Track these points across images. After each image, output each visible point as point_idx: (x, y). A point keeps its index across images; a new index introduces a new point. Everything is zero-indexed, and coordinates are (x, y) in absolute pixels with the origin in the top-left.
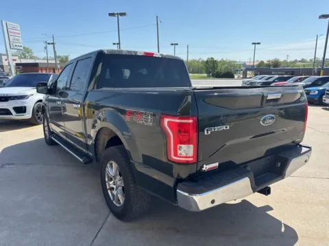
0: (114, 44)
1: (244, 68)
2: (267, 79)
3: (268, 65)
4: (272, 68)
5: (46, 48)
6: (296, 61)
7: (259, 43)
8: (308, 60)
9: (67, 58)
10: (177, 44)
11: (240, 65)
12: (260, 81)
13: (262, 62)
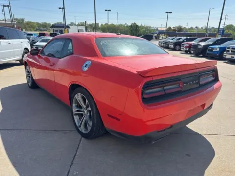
0: (60, 8)
1: (157, 32)
2: (178, 40)
3: (175, 30)
4: (177, 32)
5: (3, 10)
6: (192, 28)
7: (171, 13)
8: (200, 28)
9: (23, 20)
10: (110, 10)
11: (154, 29)
12: (172, 41)
13: (170, 28)
